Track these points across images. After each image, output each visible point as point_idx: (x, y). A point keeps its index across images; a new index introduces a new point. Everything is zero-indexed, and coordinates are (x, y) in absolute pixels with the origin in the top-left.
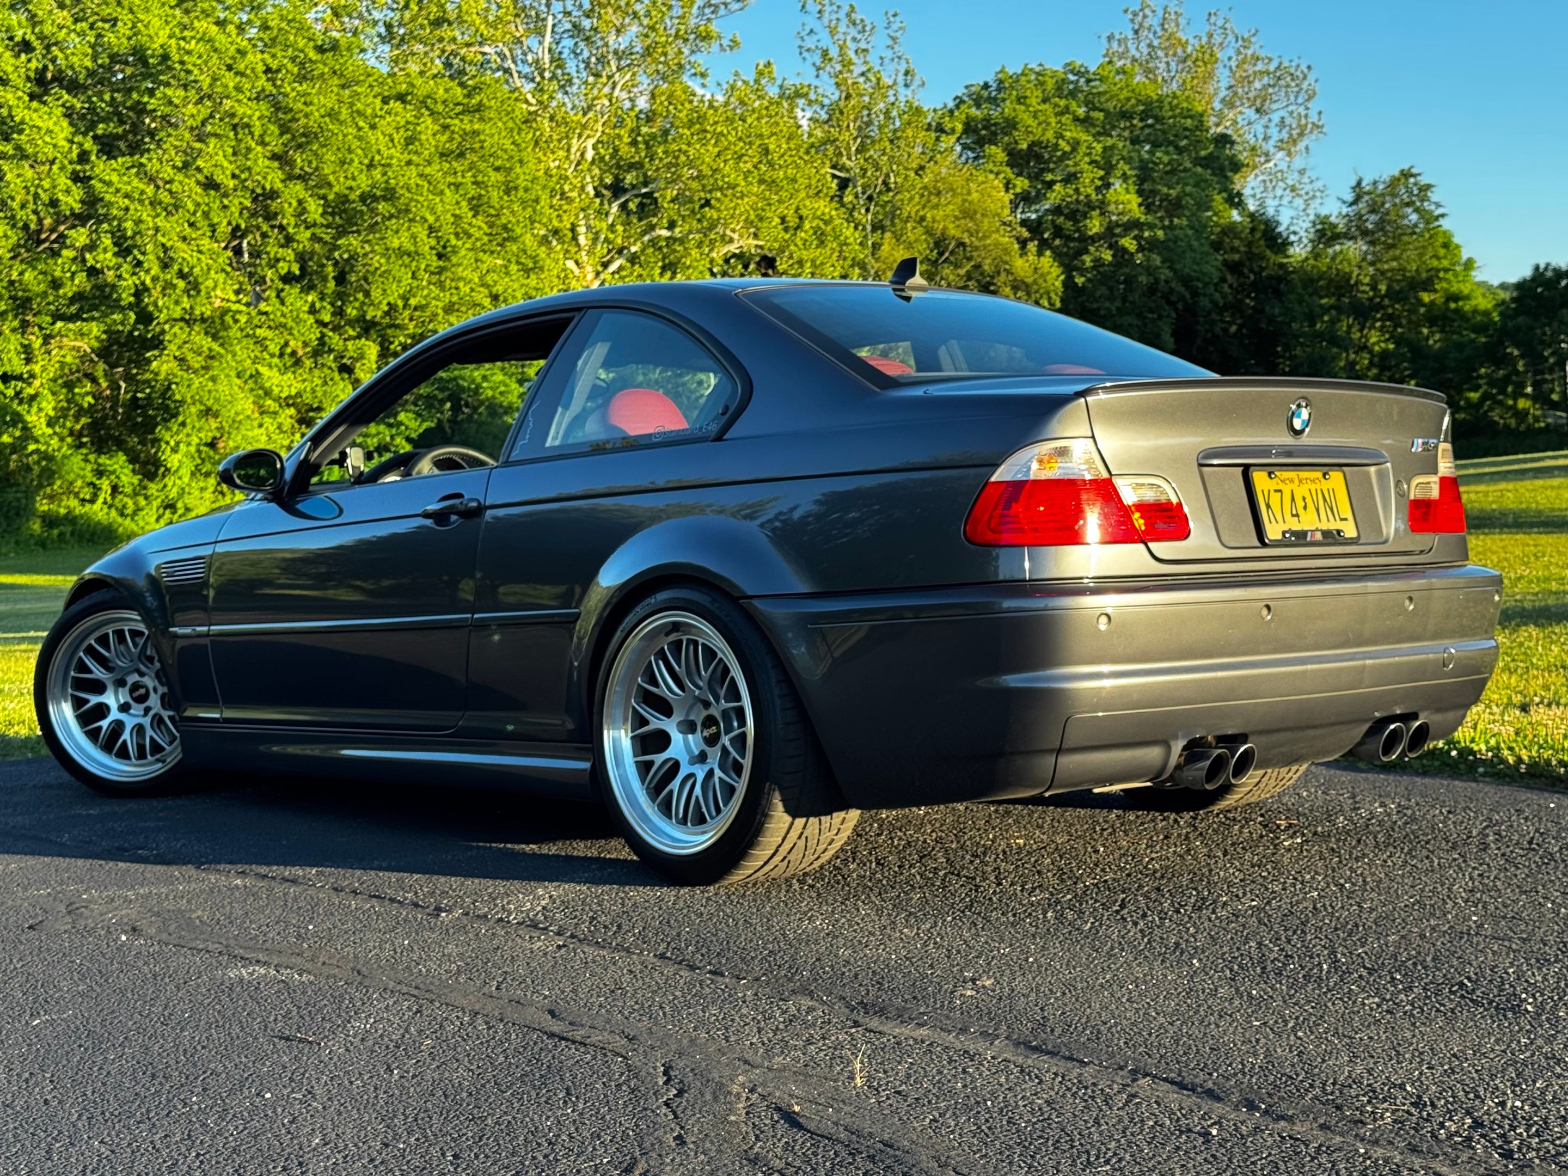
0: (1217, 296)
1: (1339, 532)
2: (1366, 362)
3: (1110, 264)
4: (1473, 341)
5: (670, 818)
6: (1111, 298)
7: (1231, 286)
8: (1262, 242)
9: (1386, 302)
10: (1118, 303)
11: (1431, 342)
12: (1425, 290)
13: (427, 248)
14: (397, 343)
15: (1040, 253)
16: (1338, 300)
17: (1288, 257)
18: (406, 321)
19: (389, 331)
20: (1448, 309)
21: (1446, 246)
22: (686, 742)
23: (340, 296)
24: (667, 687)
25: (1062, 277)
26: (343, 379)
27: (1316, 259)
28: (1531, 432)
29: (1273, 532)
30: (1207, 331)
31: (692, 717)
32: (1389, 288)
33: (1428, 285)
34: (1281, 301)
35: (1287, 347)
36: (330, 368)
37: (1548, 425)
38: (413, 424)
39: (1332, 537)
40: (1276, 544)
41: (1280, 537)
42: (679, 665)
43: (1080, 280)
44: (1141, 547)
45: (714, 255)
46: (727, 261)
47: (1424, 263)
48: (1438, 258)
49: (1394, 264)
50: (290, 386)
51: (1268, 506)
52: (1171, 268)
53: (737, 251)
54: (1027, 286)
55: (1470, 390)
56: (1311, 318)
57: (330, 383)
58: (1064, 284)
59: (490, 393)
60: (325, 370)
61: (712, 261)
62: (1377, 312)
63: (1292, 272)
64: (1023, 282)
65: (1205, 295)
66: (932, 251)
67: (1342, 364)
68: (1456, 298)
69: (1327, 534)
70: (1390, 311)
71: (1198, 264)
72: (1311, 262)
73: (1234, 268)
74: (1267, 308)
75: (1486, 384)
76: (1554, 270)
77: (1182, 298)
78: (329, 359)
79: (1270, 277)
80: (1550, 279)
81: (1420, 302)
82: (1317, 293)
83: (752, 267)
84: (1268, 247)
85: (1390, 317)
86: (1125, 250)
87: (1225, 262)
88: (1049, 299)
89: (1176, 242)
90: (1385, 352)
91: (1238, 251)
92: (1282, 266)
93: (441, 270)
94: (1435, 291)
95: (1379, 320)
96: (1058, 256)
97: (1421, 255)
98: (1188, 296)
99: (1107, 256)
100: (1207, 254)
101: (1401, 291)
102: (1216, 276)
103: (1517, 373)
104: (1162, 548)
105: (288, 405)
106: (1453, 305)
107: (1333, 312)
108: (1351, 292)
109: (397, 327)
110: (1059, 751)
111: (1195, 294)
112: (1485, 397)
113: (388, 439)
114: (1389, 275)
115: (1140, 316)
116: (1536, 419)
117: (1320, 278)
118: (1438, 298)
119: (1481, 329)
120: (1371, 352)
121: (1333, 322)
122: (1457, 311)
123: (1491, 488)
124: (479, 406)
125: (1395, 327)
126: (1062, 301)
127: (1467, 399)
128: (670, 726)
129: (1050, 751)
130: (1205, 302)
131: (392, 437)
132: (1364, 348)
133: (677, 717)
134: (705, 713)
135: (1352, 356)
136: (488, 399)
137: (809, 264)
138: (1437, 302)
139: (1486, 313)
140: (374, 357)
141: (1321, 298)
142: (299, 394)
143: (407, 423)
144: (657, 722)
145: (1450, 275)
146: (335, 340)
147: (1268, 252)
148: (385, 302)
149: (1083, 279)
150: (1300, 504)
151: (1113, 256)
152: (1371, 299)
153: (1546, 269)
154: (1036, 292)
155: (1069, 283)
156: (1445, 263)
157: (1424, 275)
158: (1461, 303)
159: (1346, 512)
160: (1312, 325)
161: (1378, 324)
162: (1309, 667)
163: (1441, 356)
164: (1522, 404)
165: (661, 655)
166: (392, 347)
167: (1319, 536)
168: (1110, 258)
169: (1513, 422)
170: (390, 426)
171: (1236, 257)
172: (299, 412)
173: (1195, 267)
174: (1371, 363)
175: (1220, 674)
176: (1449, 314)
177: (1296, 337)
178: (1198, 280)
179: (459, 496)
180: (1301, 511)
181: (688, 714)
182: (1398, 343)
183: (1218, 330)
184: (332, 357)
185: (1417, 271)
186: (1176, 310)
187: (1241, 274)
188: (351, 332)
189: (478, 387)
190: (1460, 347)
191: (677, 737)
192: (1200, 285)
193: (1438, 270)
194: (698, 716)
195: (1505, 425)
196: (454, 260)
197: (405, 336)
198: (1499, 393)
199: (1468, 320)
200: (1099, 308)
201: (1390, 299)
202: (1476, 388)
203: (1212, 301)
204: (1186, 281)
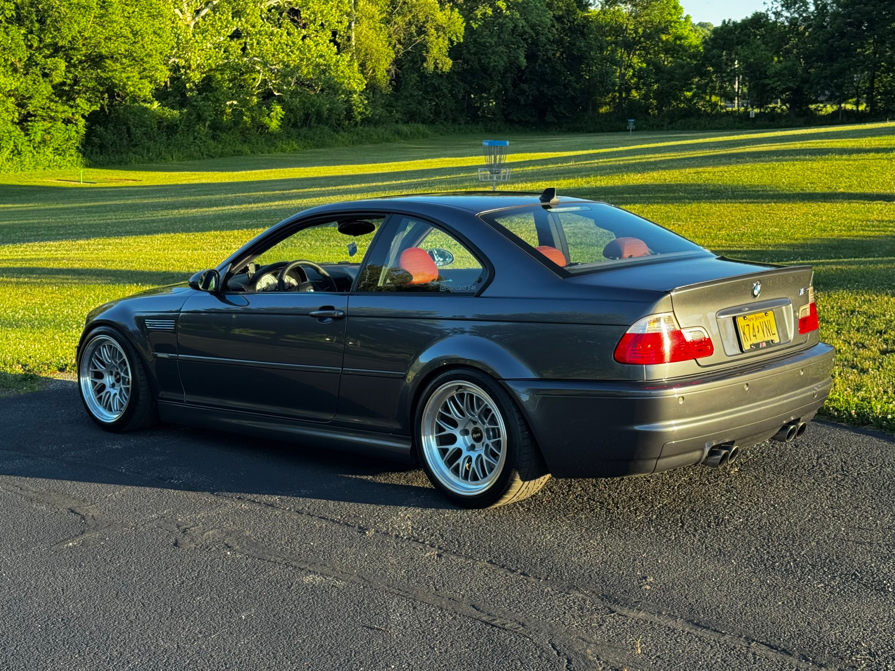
0: (550, 36)
1: (772, 341)
2: (631, 74)
3: (491, 17)
4: (688, 63)
5: (458, 476)
6: (491, 36)
7: (557, 30)
8: (575, 4)
9: (642, 39)
10: (495, 39)
11: (666, 63)
12: (664, 33)
13: (95, 4)
14: (75, 59)
15: (452, 9)
16: (616, 38)
17: (589, 12)
18: (81, 46)
19: (70, 52)
20: (675, 44)
21: (675, 7)
22: (464, 440)
23: (41, 30)
24: (454, 414)
25: (464, 24)
26: (45, 81)
27: (604, 15)
28: (720, 115)
29: (746, 347)
30: (544, 55)
31: (467, 428)
32: (644, 31)
33: (665, 30)
34: (585, 38)
35: (588, 65)
36: (37, 75)
37: (727, 112)
38: (86, 107)
39: (769, 344)
40: (749, 351)
41: (749, 348)
42: (463, 405)
43: (475, 26)
44: (694, 361)
45: (262, 7)
46: (269, 10)
47: (664, 18)
48: (671, 15)
49: (647, 18)
50: (11, 84)
51: (744, 334)
52: (526, 20)
53: (276, 5)
54: (444, 28)
55: (687, 91)
56: (601, 49)
57: (38, 84)
58: (466, 29)
59: (132, 89)
60: (34, 75)
61: (262, 11)
62: (637, 45)
63: (592, 22)
64: (442, 26)
65: (542, 34)
66: (389, 7)
67: (618, 74)
68: (679, 38)
69: (767, 342)
70: (644, 44)
71: (540, 17)
72: (602, 16)
73: (559, 19)
74: (578, 43)
75: (696, 88)
76: (734, 23)
77: (532, 37)
78: (37, 70)
79: (578, 25)
80: (731, 28)
81: (660, 39)
82: (604, 34)
83: (284, 14)
84: (578, 7)
85: (644, 48)
86: (499, 8)
87: (554, 16)
88: (457, 36)
89: (527, 4)
90: (641, 69)
91: (561, 9)
92: (585, 18)
93: (102, 16)
94: (669, 34)
95: (638, 50)
96: (461, 11)
97: (661, 13)
98: (534, 35)
99: (490, 11)
100: (545, 11)
101: (650, 34)
102: (550, 23)
103: (712, 81)
104: (702, 360)
105: (10, 96)
106: (678, 42)
107: (613, 45)
108: (623, 33)
109: (75, 49)
110: (659, 458)
111: (537, 34)
112: (694, 96)
113: (70, 115)
114: (644, 24)
115: (508, 47)
116: (722, 107)
117: (606, 26)
118: (671, 38)
119: (693, 56)
120: (634, 69)
121: (614, 51)
122: (680, 46)
123: (716, 169)
124: (126, 97)
125: (647, 54)
126: (464, 37)
127: (685, 97)
128: (456, 432)
129: (655, 458)
130: (543, 39)
131: (73, 114)
132: (630, 66)
133: (460, 428)
134: (474, 426)
135: (623, 71)
136: (131, 92)
137: (319, 15)
138: (670, 40)
139: (696, 47)
140: (64, 68)
141: (607, 37)
142: (16, 89)
143: (82, 105)
144: (449, 430)
145: (677, 25)
146: (39, 58)
147: (578, 10)
148: (70, 35)
149: (477, 25)
150: (756, 330)
151: (493, 12)
152: (634, 38)
153: (729, 22)
154: (449, 32)
155: (468, 28)
156: (675, 17)
157: (663, 25)
158: (682, 41)
159: (775, 331)
160: (601, 53)
161: (637, 52)
162: (762, 408)
163: (671, 72)
164: (714, 99)
165: (452, 399)
166: (72, 61)
167: (764, 345)
168: (491, 13)
169: (709, 110)
170: (71, 107)
171: (561, 13)
172: (17, 99)
173: (539, 19)
174: (634, 75)
175: (727, 417)
176: (677, 47)
177: (593, 59)
178: (539, 26)
179: (332, 308)
180: (757, 333)
181: (465, 427)
182: (648, 65)
183: (550, 54)
184: (38, 68)
185: (659, 22)
186: (527, 43)
187: (563, 23)
188: (46, 52)
189: (125, 84)
190: (682, 67)
191: (460, 438)
192: (540, 28)
193: (671, 22)
194: (470, 428)
195: (705, 111)
196: (111, 10)
197: (80, 55)
198: (702, 93)
199: (686, 51)
200: (485, 43)
201: (645, 38)
202: (690, 90)
203: (546, 38)
204: (533, 27)
